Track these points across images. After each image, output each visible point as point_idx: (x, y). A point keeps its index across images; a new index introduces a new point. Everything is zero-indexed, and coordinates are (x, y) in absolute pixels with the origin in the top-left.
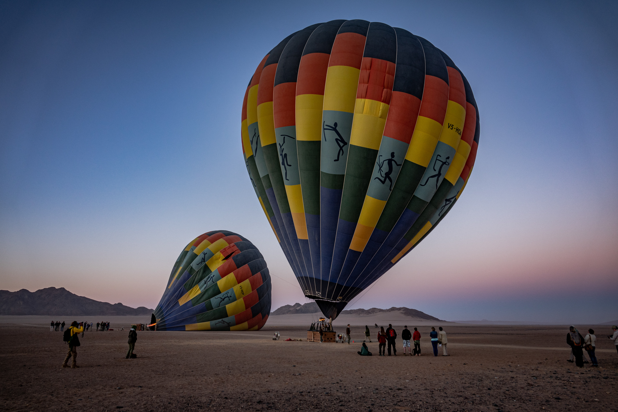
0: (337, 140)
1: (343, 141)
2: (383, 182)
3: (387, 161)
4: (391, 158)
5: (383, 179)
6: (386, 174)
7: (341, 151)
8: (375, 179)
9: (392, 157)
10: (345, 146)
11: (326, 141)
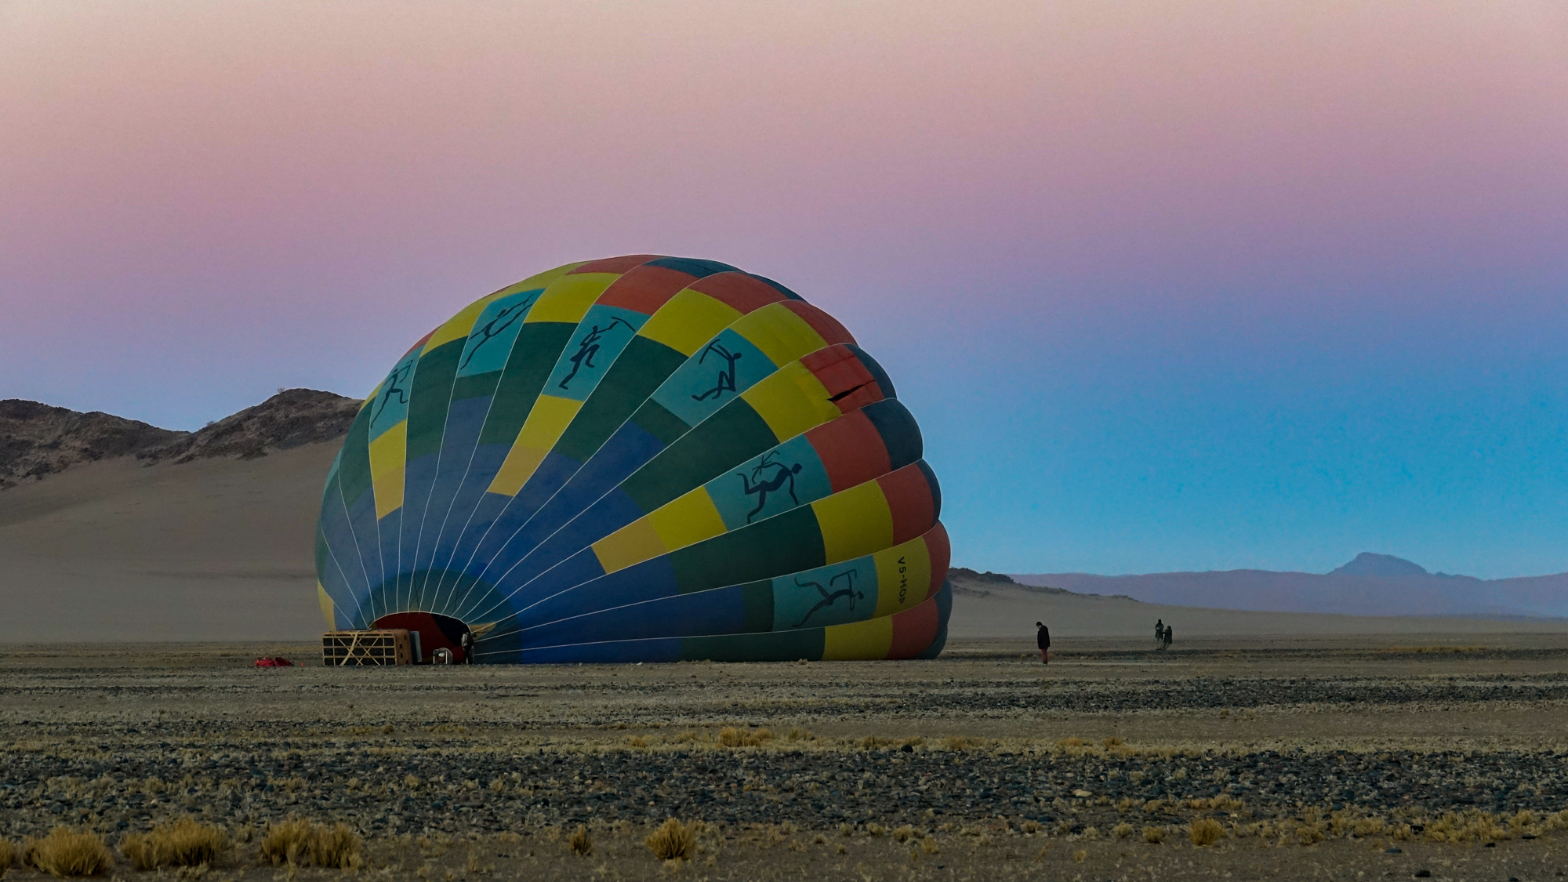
0: (722, 374)
1: (731, 382)
2: (748, 491)
3: (782, 468)
4: (791, 469)
5: (751, 486)
6: (763, 483)
7: (717, 392)
8: (738, 474)
9: (793, 469)
10: (729, 391)
11: (701, 362)
